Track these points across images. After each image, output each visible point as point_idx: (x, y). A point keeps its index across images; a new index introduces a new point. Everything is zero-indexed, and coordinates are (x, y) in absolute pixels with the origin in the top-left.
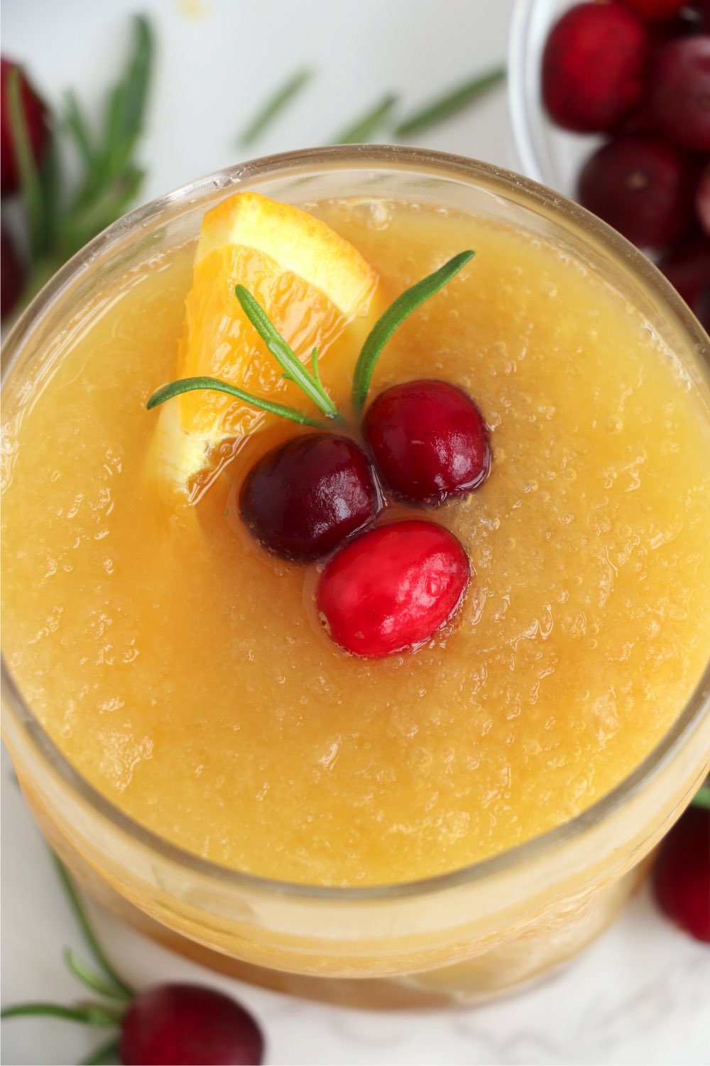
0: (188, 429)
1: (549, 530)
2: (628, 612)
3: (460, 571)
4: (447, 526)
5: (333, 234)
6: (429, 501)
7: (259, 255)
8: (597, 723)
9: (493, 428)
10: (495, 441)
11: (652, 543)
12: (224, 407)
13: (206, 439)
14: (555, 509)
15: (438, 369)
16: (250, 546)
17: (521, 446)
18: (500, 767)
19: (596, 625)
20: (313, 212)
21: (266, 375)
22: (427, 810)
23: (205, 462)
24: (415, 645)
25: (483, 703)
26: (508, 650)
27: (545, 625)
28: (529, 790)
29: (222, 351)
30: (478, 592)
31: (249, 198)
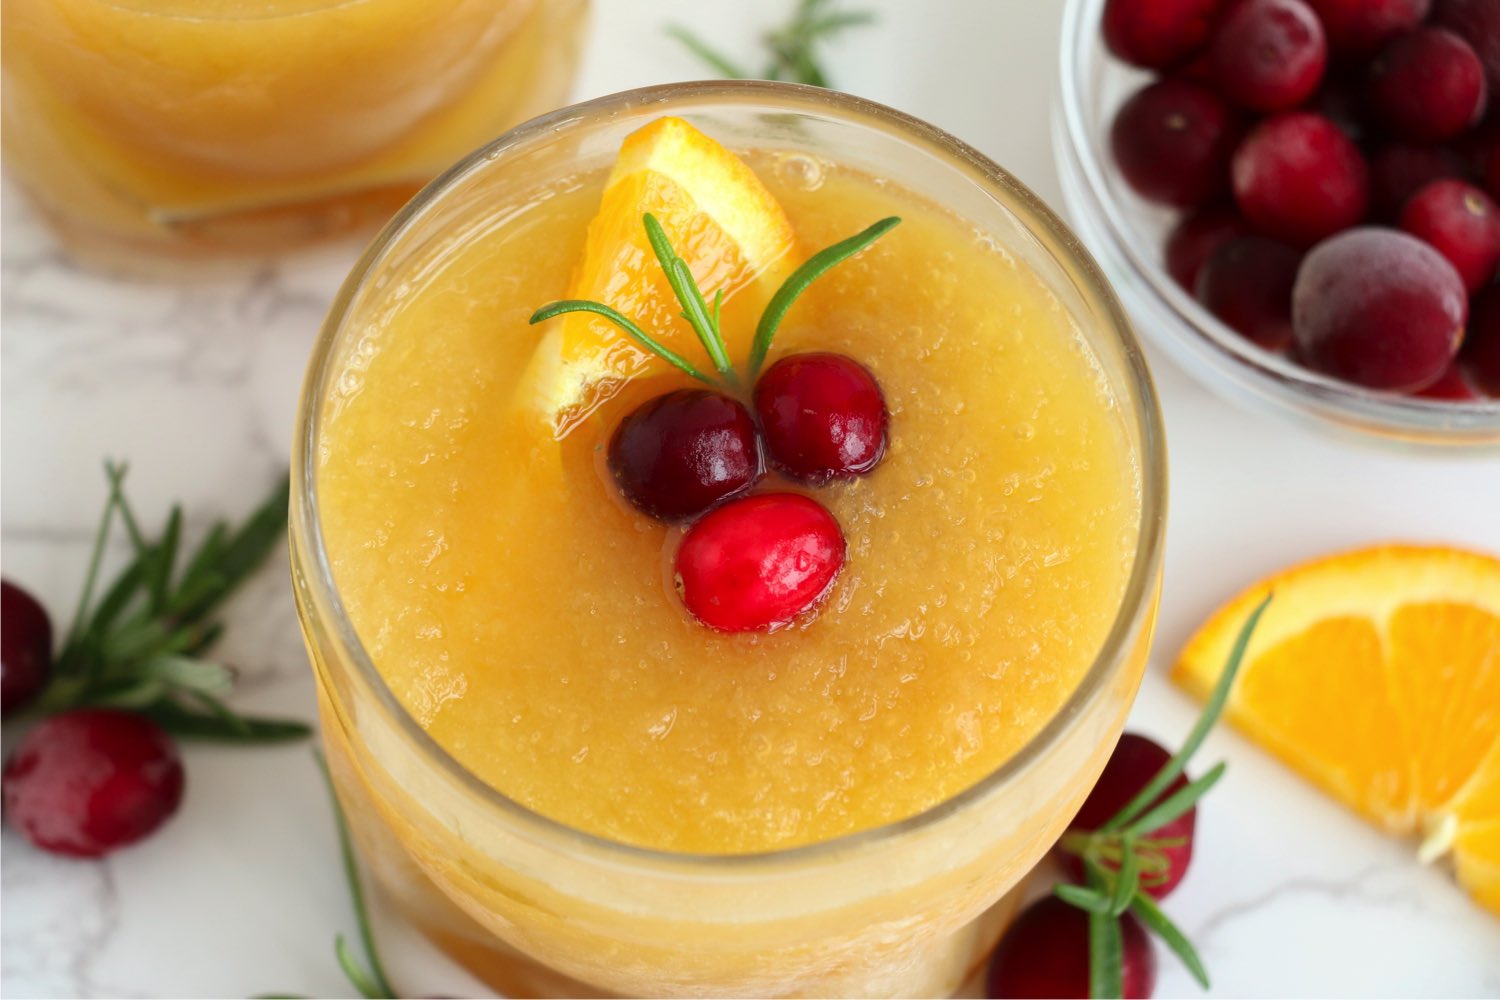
0: (568, 357)
1: (937, 529)
2: (1009, 628)
3: (834, 556)
4: (830, 507)
5: (758, 184)
6: (814, 478)
7: (676, 187)
8: (957, 738)
9: (893, 414)
10: (894, 430)
11: (1046, 561)
12: (612, 341)
13: (585, 372)
14: (947, 507)
15: (846, 345)
16: (614, 494)
17: (921, 437)
18: (843, 768)
19: (971, 636)
20: (744, 159)
21: (661, 318)
22: (756, 800)
23: (579, 397)
24: (774, 625)
25: (836, 699)
26: (874, 646)
27: (916, 627)
28: (871, 799)
29: (619, 280)
30: (850, 579)
31: (676, 124)
